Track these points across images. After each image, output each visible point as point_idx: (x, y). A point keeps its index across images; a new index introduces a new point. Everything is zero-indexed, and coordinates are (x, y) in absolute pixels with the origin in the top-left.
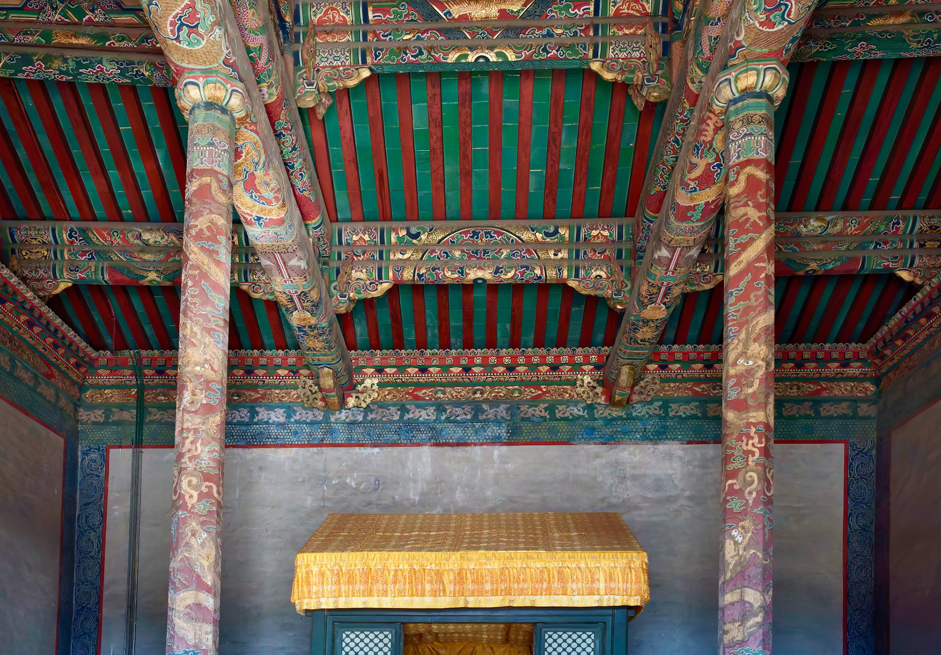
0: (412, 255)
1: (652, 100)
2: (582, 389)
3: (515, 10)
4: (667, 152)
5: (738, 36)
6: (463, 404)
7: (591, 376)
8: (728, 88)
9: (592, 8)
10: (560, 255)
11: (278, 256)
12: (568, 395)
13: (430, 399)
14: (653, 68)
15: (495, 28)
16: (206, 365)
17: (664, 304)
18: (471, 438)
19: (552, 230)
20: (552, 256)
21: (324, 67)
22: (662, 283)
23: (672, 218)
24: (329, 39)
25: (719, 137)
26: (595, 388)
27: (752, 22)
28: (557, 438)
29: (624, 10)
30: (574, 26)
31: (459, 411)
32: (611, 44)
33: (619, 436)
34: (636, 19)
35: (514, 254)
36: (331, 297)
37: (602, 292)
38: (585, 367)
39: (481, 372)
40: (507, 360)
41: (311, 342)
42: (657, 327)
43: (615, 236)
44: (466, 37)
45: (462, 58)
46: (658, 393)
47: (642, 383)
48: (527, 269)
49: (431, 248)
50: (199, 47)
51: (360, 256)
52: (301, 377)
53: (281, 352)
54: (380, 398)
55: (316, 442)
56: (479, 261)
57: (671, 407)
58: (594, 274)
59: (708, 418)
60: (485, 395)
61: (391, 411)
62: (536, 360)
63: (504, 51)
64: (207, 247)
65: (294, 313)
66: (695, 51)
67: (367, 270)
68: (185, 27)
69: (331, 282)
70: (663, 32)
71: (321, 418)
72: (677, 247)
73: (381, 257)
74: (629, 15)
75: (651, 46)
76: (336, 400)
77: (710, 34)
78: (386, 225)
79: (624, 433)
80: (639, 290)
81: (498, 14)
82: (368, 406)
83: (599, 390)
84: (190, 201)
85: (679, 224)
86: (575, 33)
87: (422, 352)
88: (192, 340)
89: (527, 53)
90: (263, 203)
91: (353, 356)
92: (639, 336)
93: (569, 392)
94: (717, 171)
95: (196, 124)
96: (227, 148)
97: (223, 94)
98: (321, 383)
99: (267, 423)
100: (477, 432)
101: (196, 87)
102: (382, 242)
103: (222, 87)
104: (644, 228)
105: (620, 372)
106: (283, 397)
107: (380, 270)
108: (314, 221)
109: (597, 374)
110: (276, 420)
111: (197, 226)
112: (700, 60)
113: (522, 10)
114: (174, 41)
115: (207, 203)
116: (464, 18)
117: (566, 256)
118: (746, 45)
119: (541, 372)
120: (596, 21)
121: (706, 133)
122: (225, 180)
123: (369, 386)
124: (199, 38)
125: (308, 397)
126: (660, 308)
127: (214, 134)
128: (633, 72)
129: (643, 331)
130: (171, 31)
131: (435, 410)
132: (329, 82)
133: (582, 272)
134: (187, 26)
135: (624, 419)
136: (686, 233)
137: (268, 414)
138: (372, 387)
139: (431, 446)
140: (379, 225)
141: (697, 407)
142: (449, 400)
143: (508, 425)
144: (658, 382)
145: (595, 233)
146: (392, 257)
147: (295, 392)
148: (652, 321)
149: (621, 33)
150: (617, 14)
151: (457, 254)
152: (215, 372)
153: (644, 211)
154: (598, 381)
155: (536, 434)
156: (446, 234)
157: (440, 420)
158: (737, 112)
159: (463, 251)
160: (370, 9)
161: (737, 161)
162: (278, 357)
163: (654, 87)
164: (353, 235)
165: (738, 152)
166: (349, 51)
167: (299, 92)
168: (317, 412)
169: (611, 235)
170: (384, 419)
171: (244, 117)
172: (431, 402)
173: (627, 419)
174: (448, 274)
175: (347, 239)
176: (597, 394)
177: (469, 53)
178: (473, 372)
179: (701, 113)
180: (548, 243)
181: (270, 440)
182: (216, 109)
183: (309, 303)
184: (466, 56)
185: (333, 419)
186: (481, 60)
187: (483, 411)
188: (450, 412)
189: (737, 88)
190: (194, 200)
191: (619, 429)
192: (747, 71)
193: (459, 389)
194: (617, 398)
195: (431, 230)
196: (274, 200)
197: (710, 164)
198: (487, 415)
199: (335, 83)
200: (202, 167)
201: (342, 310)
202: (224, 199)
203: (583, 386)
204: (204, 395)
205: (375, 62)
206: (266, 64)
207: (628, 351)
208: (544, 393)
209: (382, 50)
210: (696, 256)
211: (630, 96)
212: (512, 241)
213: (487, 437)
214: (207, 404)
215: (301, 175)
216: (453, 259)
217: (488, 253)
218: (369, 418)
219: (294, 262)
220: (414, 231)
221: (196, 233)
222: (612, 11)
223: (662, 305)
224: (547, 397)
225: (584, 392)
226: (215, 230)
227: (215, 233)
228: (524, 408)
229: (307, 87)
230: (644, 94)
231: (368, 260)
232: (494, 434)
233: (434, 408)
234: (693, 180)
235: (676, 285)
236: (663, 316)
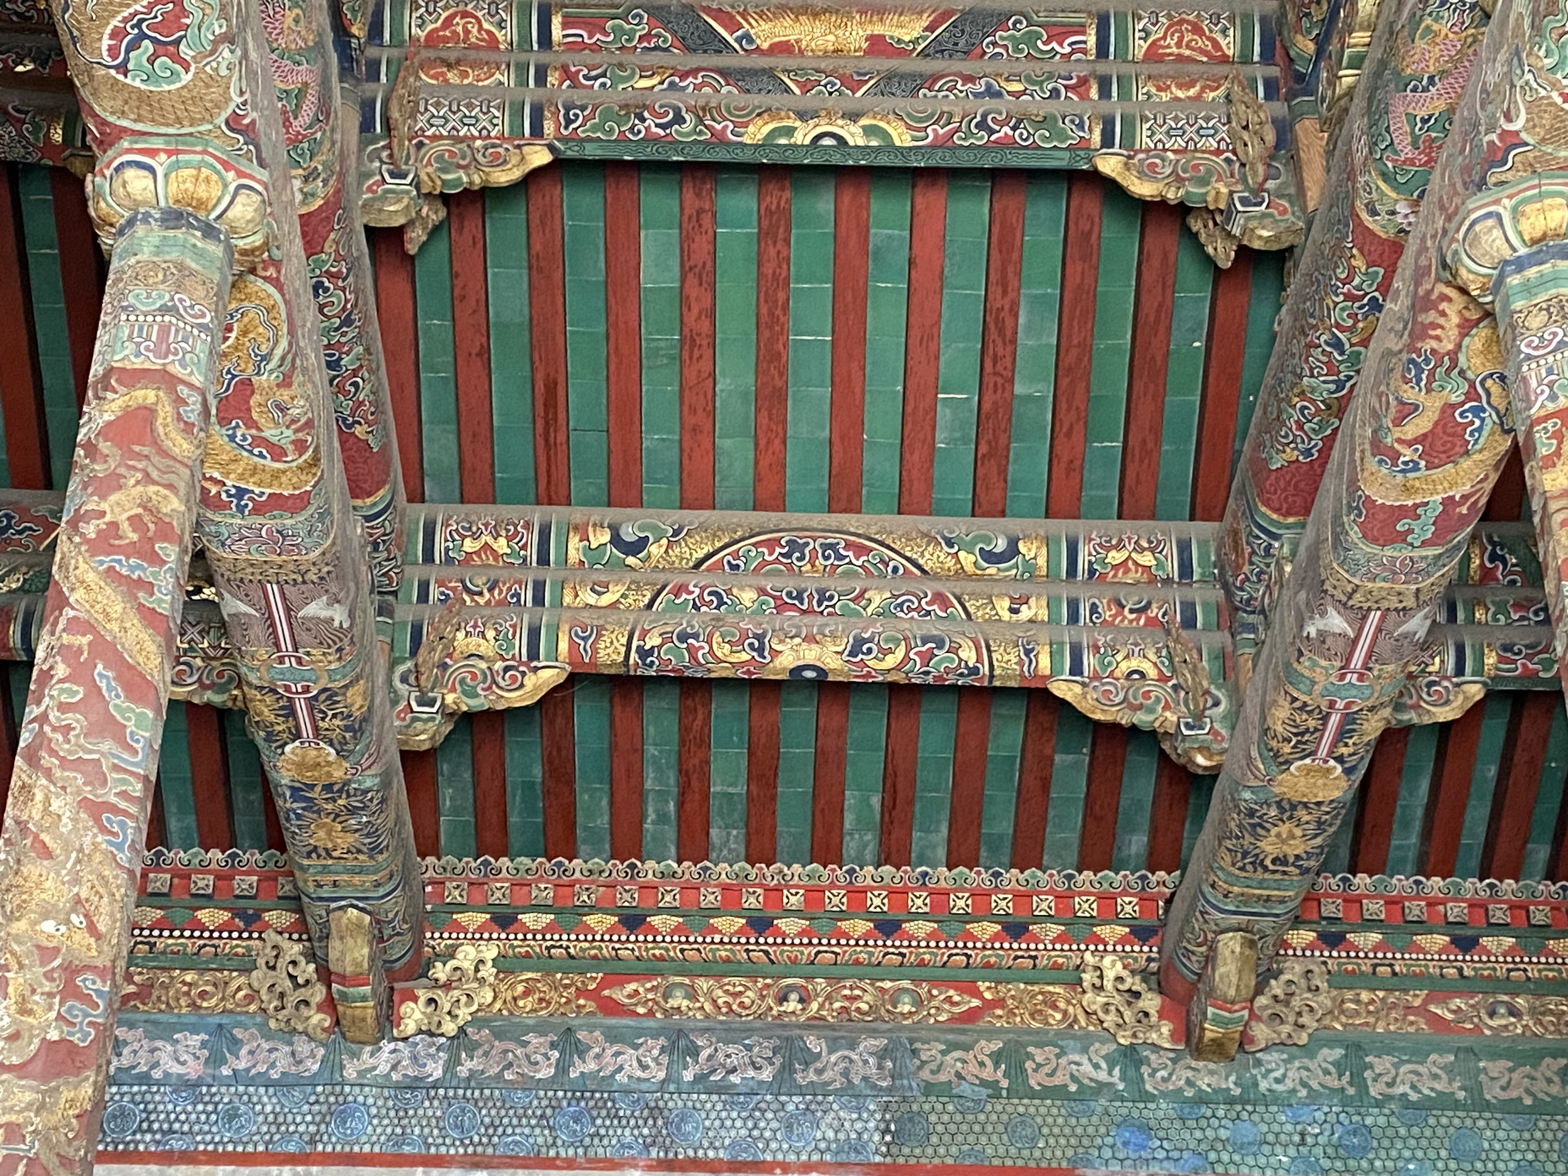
0: (624, 596)
1: (1257, 245)
2: (1101, 1000)
3: (907, 38)
4: (1311, 369)
5: (1509, 119)
6: (749, 1031)
7: (1123, 957)
8: (1497, 233)
9: (1092, 40)
10: (1026, 613)
11: (273, 591)
12: (1058, 1016)
13: (651, 1013)
14: (1255, 174)
15: (859, 74)
16: (74, 918)
17: (1340, 759)
18: (774, 1145)
19: (1001, 545)
20: (1006, 615)
21: (435, 138)
22: (1332, 705)
23: (1355, 534)
24: (452, 77)
25: (1477, 340)
26: (1137, 995)
27: (1543, 93)
28: (1037, 1154)
29: (1168, 47)
30: (1050, 77)
31: (735, 1054)
32: (1144, 119)
33: (1225, 1157)
34: (1202, 68)
35: (901, 605)
36: (395, 703)
37: (1151, 718)
38: (1103, 931)
39: (800, 934)
40: (877, 901)
41: (322, 834)
42: (1320, 823)
43: (1173, 568)
44: (788, 90)
45: (780, 136)
46: (1326, 1021)
47: (1276, 987)
48: (940, 647)
49: (676, 580)
50: (172, 87)
51: (481, 594)
52: (271, 936)
53: (215, 854)
54: (498, 1005)
55: (292, 1148)
56: (807, 619)
57: (1371, 1067)
58: (1125, 667)
59: (1487, 1106)
60: (815, 1006)
61: (530, 1049)
62: (960, 903)
63: (883, 124)
64: (124, 572)
65: (288, 749)
66: (1373, 146)
67: (498, 633)
68: (147, 42)
69: (393, 663)
70: (1267, 97)
71: (316, 1067)
72: (1369, 609)
73: (539, 600)
74: (1180, 58)
75: (1246, 128)
76: (368, 1010)
77: (1410, 111)
78: (556, 514)
79: (1240, 1148)
80: (1263, 718)
81: (865, 45)
82: (462, 1030)
83: (1151, 1002)
84: (91, 449)
85: (1375, 549)
86: (1055, 93)
87: (633, 866)
88: (43, 836)
89: (941, 132)
90: (261, 455)
91: (430, 873)
92: (1269, 847)
93: (1062, 1005)
94: (1472, 423)
95: (133, 261)
96: (207, 320)
97: (216, 192)
98: (333, 955)
99: (145, 1079)
100: (789, 1127)
101: (146, 173)
102: (543, 560)
103: (215, 177)
104: (1254, 552)
105: (1212, 948)
106: (203, 995)
107: (534, 634)
108: (369, 501)
109: (1142, 952)
110: (176, 1069)
111: (103, 514)
112: (1390, 165)
113: (925, 38)
114: (113, 72)
115: (139, 456)
116: (783, 48)
117: (1043, 614)
118: (1532, 142)
119: (975, 939)
120: (1102, 68)
121: (1439, 332)
122: (194, 399)
123: (468, 965)
124: (178, 67)
125: (282, 995)
126: (1329, 770)
127: (179, 287)
128: (1204, 182)
129: (1278, 835)
130: (110, 49)
131: (663, 1050)
132: (445, 171)
133: (1089, 661)
134: (154, 40)
135: (1231, 1101)
136: (1395, 573)
137: (152, 1051)
138: (477, 970)
139: (650, 1168)
140: (537, 514)
141: (1448, 1069)
142: (707, 1016)
143: (886, 1108)
144: (1324, 986)
145: (1116, 557)
146: (568, 599)
147: (243, 980)
148: (1305, 805)
149: (1165, 97)
150: (1153, 55)
151: (748, 597)
152: (98, 936)
153: (1251, 512)
154: (1145, 974)
155: (971, 1139)
156: (718, 545)
157: (679, 1081)
158: (1528, 289)
159: (762, 591)
160: (556, 21)
161: (1551, 407)
162: (203, 869)
163: (1264, 216)
164: (463, 537)
165: (1550, 385)
166: (501, 107)
167: (370, 189)
168: (303, 1047)
169: (1160, 565)
170: (508, 1076)
171: (257, 248)
172: (651, 1023)
173: (1243, 1101)
174: (722, 651)
175: (447, 549)
176: (1146, 1014)
177: (798, 123)
178: (779, 933)
179: (1418, 284)
180: (991, 579)
181: (148, 1137)
182: (190, 226)
183: (337, 722)
184: (790, 131)
185: (350, 1072)
186: (827, 142)
187: (809, 1059)
188: (710, 1058)
189: (1520, 234)
190: (104, 446)
191: (1223, 1134)
192: (1541, 197)
193: (736, 983)
194: (1211, 1031)
195: (676, 533)
196: (291, 447)
197: (1454, 407)
198: (820, 1072)
199: (461, 173)
200: (138, 363)
201: (422, 740)
202: (185, 446)
203: (1102, 988)
204: (53, 1015)
205: (565, 133)
206: (310, 127)
207: (1236, 889)
208: (989, 1005)
209: (583, 108)
210: (1421, 634)
211: (1195, 236)
212: (895, 570)
213: (823, 1145)
214: (62, 1041)
215: (355, 385)
216: (736, 609)
217: (831, 598)
218: (463, 1071)
219: (315, 609)
220: (629, 534)
221: (99, 532)
222: (1139, 48)
223: (1332, 763)
224: (998, 1019)
225: (1106, 1007)
226: (152, 527)
227: (150, 534)
228: (931, 1051)
229: (388, 179)
230: (1236, 231)
231: (501, 603)
232: (842, 1136)
233: (662, 1041)
234: (1410, 444)
235: (1371, 709)
236: (1337, 794)
